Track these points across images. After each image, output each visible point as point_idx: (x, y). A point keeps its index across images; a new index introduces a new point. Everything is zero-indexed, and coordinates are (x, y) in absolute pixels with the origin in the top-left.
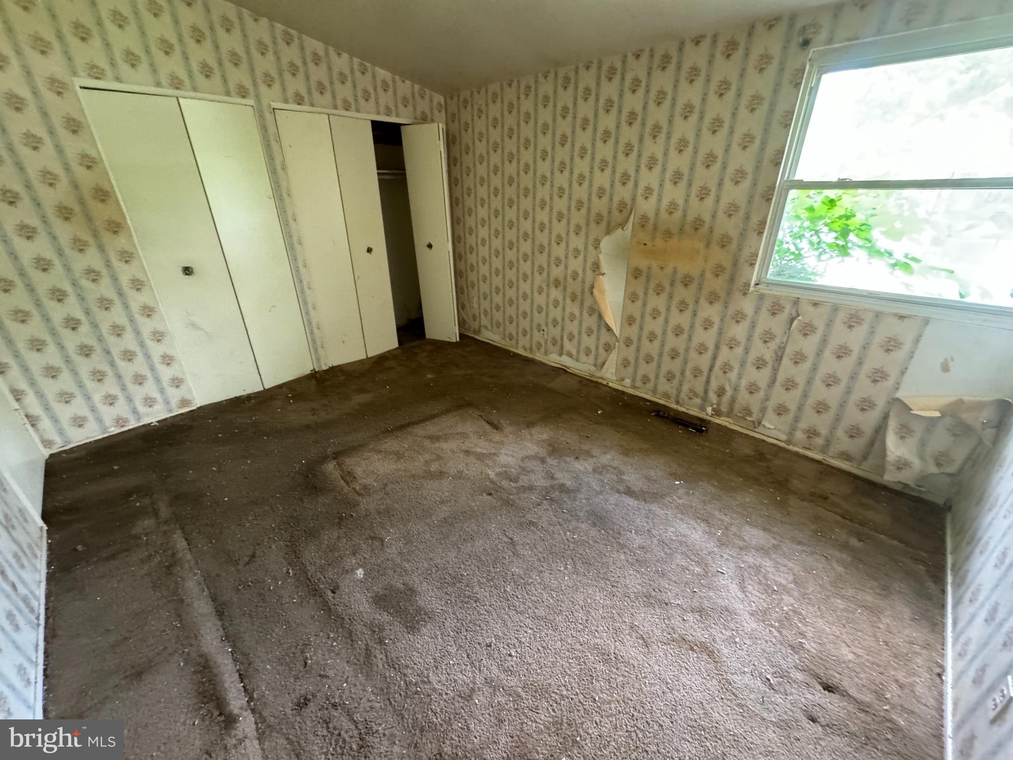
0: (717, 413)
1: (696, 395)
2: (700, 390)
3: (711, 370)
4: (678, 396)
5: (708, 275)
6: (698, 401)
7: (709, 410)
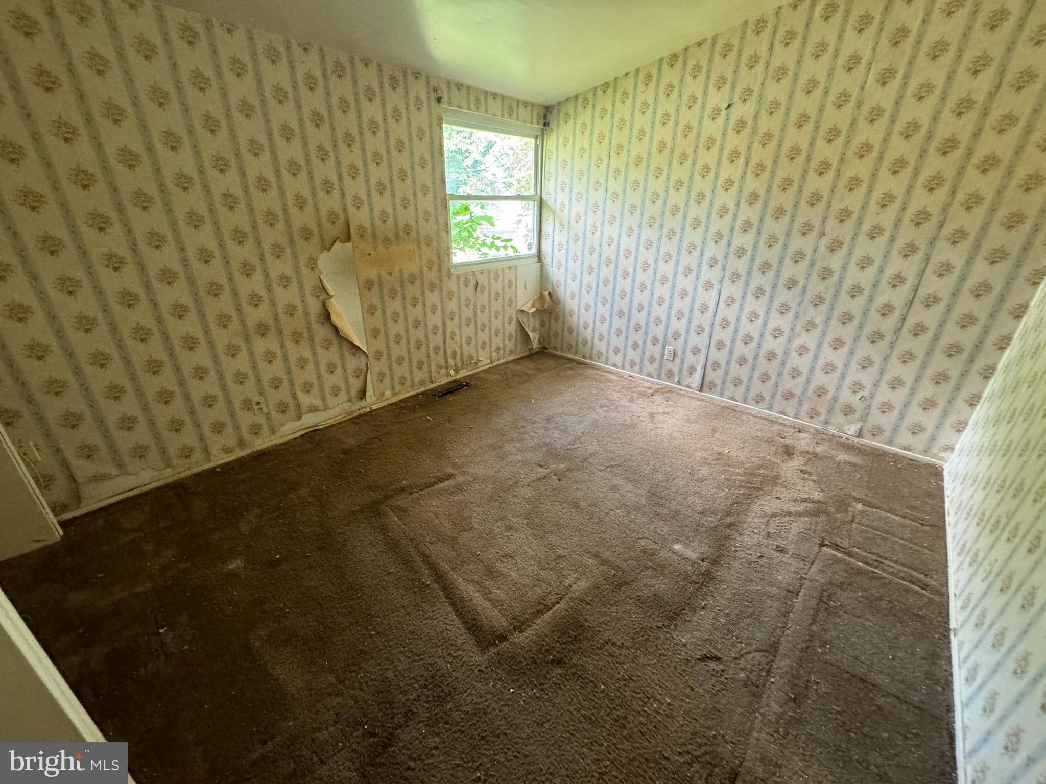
0: (457, 371)
1: (441, 368)
2: (442, 362)
3: (445, 343)
4: (430, 377)
5: (425, 270)
6: (443, 371)
7: (452, 372)
